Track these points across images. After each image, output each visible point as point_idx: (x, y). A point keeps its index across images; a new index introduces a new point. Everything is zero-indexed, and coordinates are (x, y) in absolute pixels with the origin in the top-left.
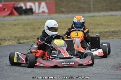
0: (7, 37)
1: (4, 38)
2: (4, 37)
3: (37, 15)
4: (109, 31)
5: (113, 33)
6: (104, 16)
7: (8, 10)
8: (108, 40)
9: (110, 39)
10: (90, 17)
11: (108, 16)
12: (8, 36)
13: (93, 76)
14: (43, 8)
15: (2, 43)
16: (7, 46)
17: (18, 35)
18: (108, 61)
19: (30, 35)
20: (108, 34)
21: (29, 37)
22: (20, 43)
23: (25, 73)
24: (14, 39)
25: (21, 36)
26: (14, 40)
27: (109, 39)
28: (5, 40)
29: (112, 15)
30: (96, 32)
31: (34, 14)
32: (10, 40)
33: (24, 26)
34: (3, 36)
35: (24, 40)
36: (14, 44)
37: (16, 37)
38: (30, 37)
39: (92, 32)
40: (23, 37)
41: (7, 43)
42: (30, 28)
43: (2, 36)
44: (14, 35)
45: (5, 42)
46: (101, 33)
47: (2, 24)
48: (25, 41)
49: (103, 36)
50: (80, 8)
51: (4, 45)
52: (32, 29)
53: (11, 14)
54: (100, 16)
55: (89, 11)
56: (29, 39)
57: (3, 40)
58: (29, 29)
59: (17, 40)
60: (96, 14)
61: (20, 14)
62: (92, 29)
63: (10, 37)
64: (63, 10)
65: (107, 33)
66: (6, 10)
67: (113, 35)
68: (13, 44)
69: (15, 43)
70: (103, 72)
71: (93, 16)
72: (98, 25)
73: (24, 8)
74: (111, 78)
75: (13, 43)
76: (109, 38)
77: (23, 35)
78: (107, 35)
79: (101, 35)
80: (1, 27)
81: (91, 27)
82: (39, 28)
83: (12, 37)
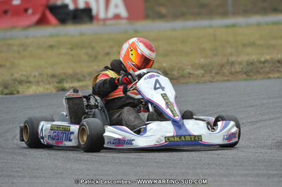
0: (33, 74)
1: (25, 78)
2: (25, 76)
3: (101, 23)
4: (272, 58)
5: (279, 65)
6: (259, 24)
7: (34, 13)
8: (269, 80)
9: (274, 78)
10: (227, 27)
11: (267, 24)
12: (36, 73)
13: (235, 166)
14: (116, 6)
15: (21, 88)
16: (35, 96)
17: (58, 71)
18: (269, 130)
19: (86, 70)
20: (269, 65)
21: (84, 76)
22: (63, 90)
24: (49, 79)
25: (65, 73)
26: (49, 83)
27: (270, 78)
28: (30, 82)
29: (277, 23)
30: (240, 63)
31: (95, 22)
32: (41, 83)
33: (71, 49)
34: (24, 73)
35: (72, 82)
36: (49, 91)
37: (53, 76)
38: (86, 75)
40: (71, 75)
41: (33, 90)
42: (87, 54)
43: (21, 73)
44: (50, 71)
45: (28, 87)
46: (252, 64)
47: (21, 45)
48: (75, 84)
49: (258, 72)
50: (203, 6)
51: (26, 93)
52: (90, 56)
53: (42, 21)
54: (248, 25)
55: (225, 14)
56: (85, 81)
57: (24, 84)
58: (85, 57)
59: (57, 83)
60: (240, 20)
61: (63, 21)
62: (231, 54)
63: (40, 75)
64: (163, 10)
65: (266, 65)
66: (30, 11)
67: (280, 69)
68: (46, 91)
69: (51, 88)
70: (257, 155)
71: (234, 26)
72: (245, 45)
73: (71, 7)
74: (276, 170)
75: (47, 89)
76: (271, 75)
77: (70, 71)
78: (267, 70)
79: (252, 71)
80: (19, 52)
81: (229, 50)
82: (108, 54)
83: (45, 76)
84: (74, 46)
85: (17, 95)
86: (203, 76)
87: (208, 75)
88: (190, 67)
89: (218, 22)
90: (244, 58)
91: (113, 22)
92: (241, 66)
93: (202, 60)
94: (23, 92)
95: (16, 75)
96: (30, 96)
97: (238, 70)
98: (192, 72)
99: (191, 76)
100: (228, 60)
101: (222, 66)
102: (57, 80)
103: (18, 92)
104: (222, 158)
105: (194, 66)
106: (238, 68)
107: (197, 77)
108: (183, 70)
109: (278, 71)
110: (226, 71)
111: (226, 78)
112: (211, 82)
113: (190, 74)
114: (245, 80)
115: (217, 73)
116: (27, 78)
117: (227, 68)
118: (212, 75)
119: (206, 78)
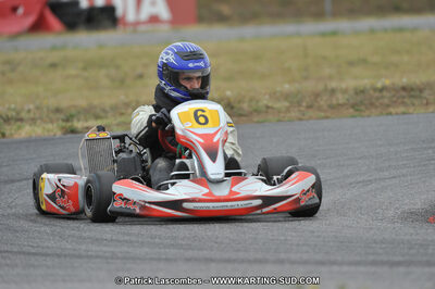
0: (26, 108)
1: (14, 114)
2: (14, 110)
3: (130, 29)
4: (393, 84)
5: (403, 93)
6: (372, 31)
7: (26, 14)
8: (390, 117)
9: (397, 114)
10: (323, 34)
11: (385, 30)
12: (32, 107)
14: (153, 3)
15: (7, 129)
16: (29, 141)
17: (64, 103)
18: (391, 194)
19: (108, 102)
20: (389, 95)
21: (104, 111)
22: (73, 131)
24: (51, 115)
25: (75, 106)
26: (52, 122)
27: (391, 114)
28: (21, 120)
29: (401, 30)
30: (345, 91)
31: (120, 28)
32: (39, 122)
33: (85, 69)
34: (13, 106)
35: (87, 121)
36: (52, 134)
37: (58, 110)
38: (108, 109)
40: (85, 109)
41: (26, 131)
43: (7, 106)
44: (52, 103)
45: (19, 128)
46: (363, 92)
47: (7, 62)
48: (92, 123)
49: (372, 104)
51: (16, 137)
52: (113, 80)
53: (39, 26)
54: (356, 33)
55: (319, 15)
56: (106, 117)
57: (12, 122)
58: (105, 82)
59: (63, 120)
60: (344, 24)
61: (71, 26)
62: (330, 78)
63: (37, 108)
64: (225, 9)
65: (385, 93)
66: (21, 11)
67: (406, 100)
68: (46, 134)
69: (54, 129)
70: (372, 232)
71: (334, 33)
72: (351, 64)
73: (84, 4)
75: (48, 131)
76: (392, 110)
77: (83, 103)
78: (386, 101)
79: (363, 102)
80: (3, 74)
81: (327, 71)
82: (141, 76)
83: (45, 110)
84: (88, 65)
85: (2, 140)
86: (288, 110)
87: (296, 109)
88: (267, 97)
89: (310, 27)
90: (350, 83)
91: (149, 27)
92: (346, 96)
93: (287, 86)
94: (12, 135)
96: (21, 142)
97: (341, 102)
98: (270, 104)
99: (270, 110)
100: (326, 86)
101: (317, 95)
102: (62, 116)
103: (4, 135)
104: (319, 237)
105: (274, 95)
106: (341, 99)
107: (279, 112)
108: (258, 101)
109: (404, 103)
110: (322, 103)
111: (323, 114)
112: (300, 119)
113: (268, 107)
114: (353, 117)
115: (310, 107)
116: (18, 113)
117: (325, 98)
118: (302, 109)
119: (293, 114)
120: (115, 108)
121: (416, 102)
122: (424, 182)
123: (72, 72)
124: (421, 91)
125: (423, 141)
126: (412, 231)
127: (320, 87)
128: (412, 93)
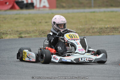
0: (9, 30)
1: (5, 32)
2: (5, 31)
3: (38, 9)
4: (110, 27)
5: (113, 29)
6: (105, 12)
7: (9, 4)
9: (111, 35)
10: (91, 12)
11: (108, 12)
12: (10, 30)
14: (44, 2)
15: (3, 36)
16: (9, 40)
17: (19, 29)
19: (31, 29)
21: (30, 32)
22: (21, 37)
23: (27, 68)
25: (22, 30)
26: (16, 34)
27: (109, 35)
28: (7, 34)
30: (97, 28)
31: (35, 9)
32: (12, 34)
33: (25, 20)
34: (5, 30)
35: (25, 34)
36: (15, 38)
37: (17, 31)
39: (92, 27)
41: (8, 37)
42: (31, 22)
43: (3, 30)
44: (16, 29)
45: (7, 36)
46: (102, 28)
47: (3, 18)
48: (27, 35)
49: (104, 32)
50: (81, 3)
51: (6, 38)
52: (33, 23)
53: (13, 8)
54: (100, 12)
55: (90, 7)
56: (31, 34)
57: (5, 34)
58: (31, 24)
59: (19, 34)
60: (97, 10)
61: (21, 8)
62: (93, 24)
63: (12, 30)
64: (64, 5)
65: (108, 29)
66: (8, 3)
67: (114, 31)
69: (16, 37)
70: (104, 68)
71: (94, 12)
72: (98, 21)
73: (25, 2)
74: (112, 74)
77: (24, 30)
78: (108, 31)
79: (102, 31)
80: (2, 21)
81: (92, 22)
82: (40, 23)
83: (14, 31)
85: (2, 39)
86: (81, 33)
88: (75, 29)
89: (87, 10)
90: (98, 26)
91: (43, 9)
93: (81, 26)
94: (4, 38)
95: (1, 30)
97: (96, 31)
101: (89, 29)
102: (18, 33)
103: (2, 38)
104: (89, 68)
105: (77, 29)
106: (96, 30)
109: (113, 32)
110: (90, 31)
111: (90, 34)
112: (84, 36)
114: (99, 35)
115: (87, 32)
116: (6, 32)
117: (91, 30)
118: (85, 33)
119: (82, 34)
120: (33, 31)
121: (117, 32)
122: (118, 54)
123: (22, 21)
124: (118, 29)
125: (118, 43)
126: (115, 67)
127: (90, 27)
128: (116, 29)
